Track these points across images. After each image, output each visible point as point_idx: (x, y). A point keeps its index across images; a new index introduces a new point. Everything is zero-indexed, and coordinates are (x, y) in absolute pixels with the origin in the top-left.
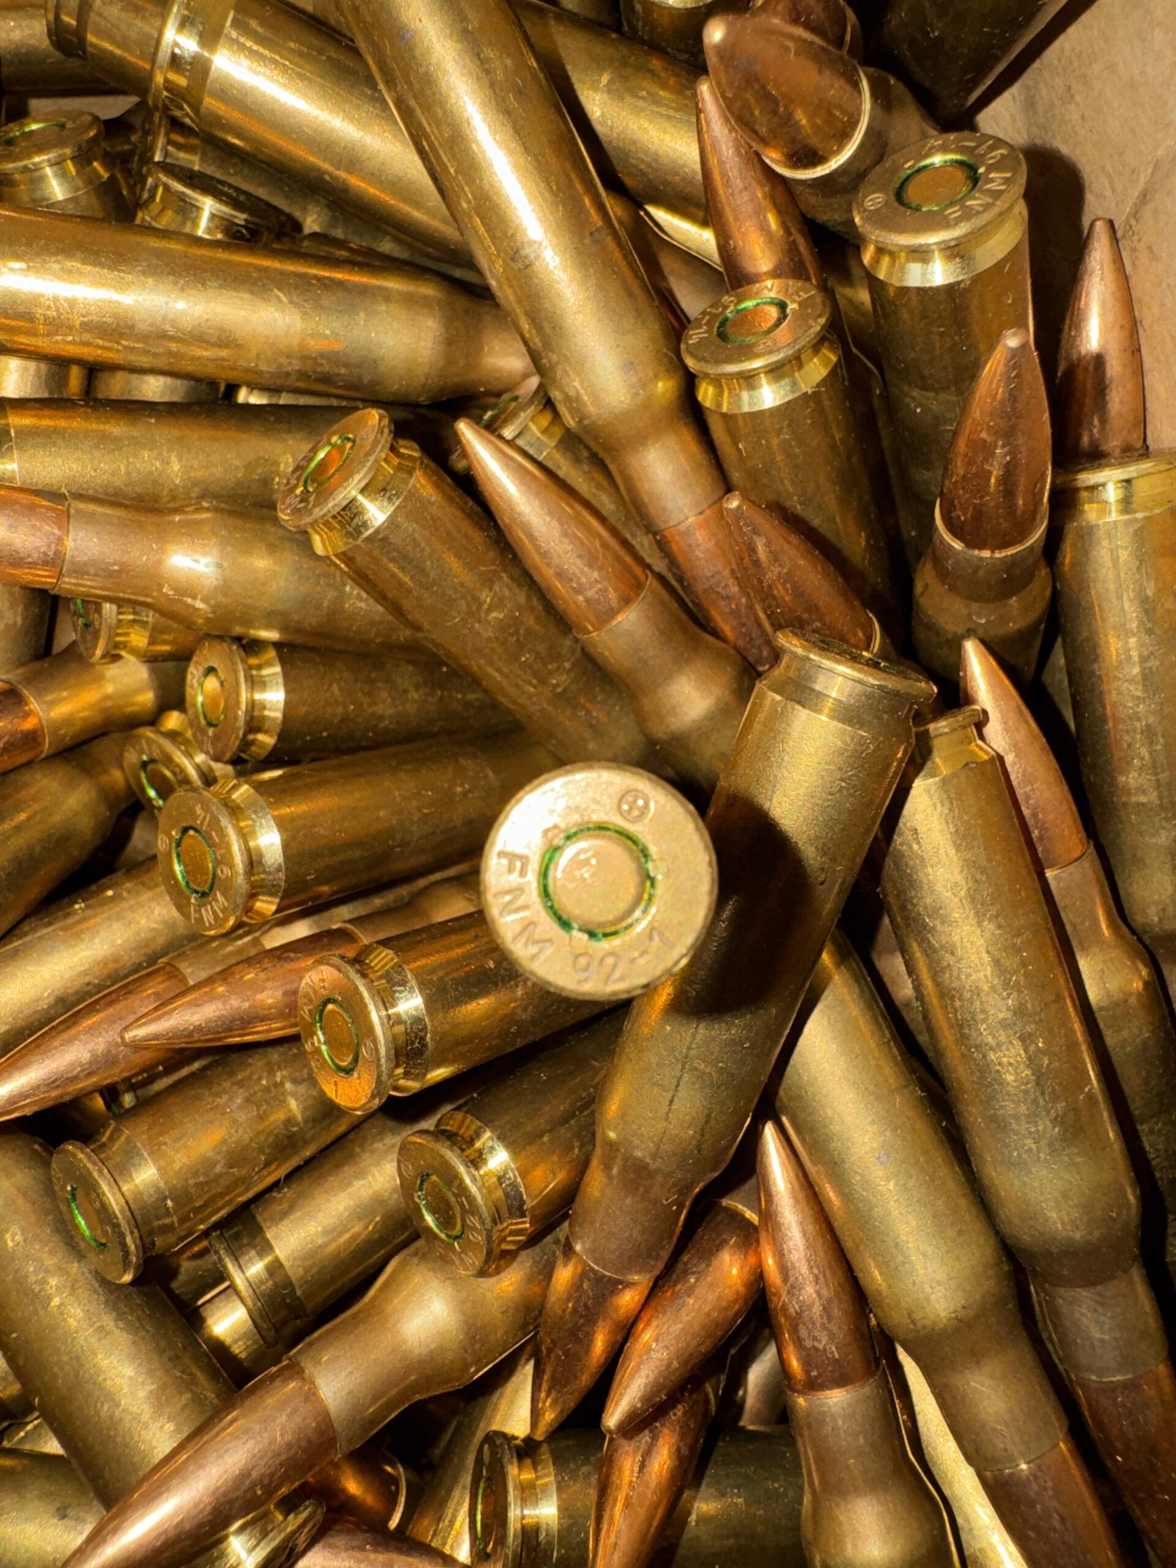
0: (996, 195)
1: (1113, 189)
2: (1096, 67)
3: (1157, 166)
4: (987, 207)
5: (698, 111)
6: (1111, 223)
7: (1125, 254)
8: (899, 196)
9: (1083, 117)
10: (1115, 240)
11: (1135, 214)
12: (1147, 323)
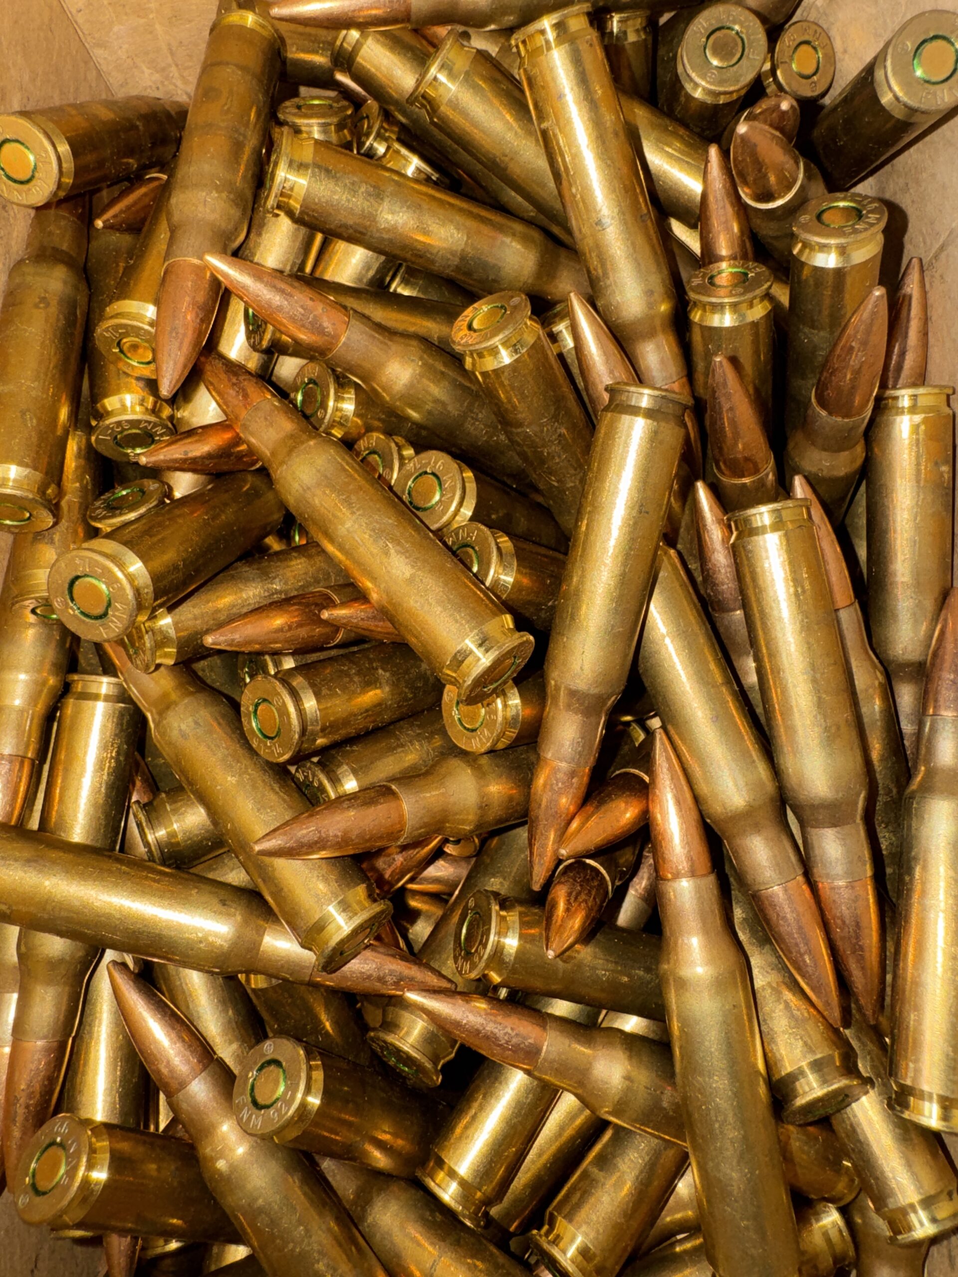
0: (872, 225)
1: (925, 243)
2: (924, 175)
3: (951, 233)
4: (866, 229)
5: (707, 161)
6: (921, 260)
7: (926, 279)
8: (819, 217)
9: (913, 202)
10: (922, 270)
11: (936, 257)
12: (934, 318)
